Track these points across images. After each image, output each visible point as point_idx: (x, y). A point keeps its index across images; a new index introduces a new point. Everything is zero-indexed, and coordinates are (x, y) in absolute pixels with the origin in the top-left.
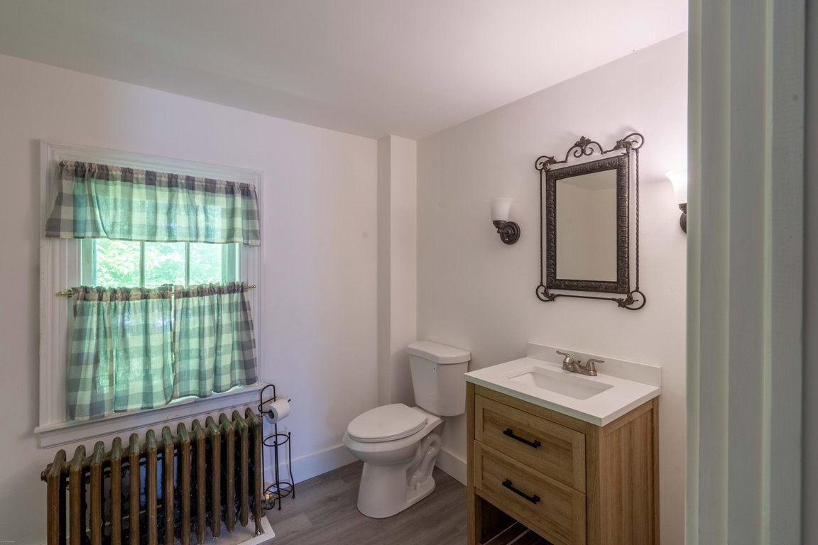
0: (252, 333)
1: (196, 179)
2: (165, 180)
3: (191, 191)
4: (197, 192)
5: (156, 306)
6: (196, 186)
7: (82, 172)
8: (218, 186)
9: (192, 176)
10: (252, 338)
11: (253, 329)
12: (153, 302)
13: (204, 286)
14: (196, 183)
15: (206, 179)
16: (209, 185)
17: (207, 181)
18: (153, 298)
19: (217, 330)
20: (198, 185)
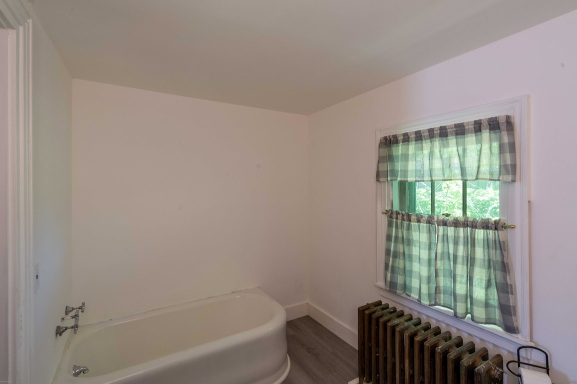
0: (508, 277)
1: (447, 128)
2: (426, 134)
3: (445, 138)
4: (449, 138)
5: (425, 229)
6: (449, 133)
7: (389, 142)
8: (467, 127)
9: (444, 125)
10: (509, 283)
11: (509, 273)
12: (423, 226)
13: (459, 219)
14: (448, 130)
15: (455, 125)
16: (459, 129)
17: (457, 126)
18: (423, 223)
19: (471, 261)
20: (450, 131)
